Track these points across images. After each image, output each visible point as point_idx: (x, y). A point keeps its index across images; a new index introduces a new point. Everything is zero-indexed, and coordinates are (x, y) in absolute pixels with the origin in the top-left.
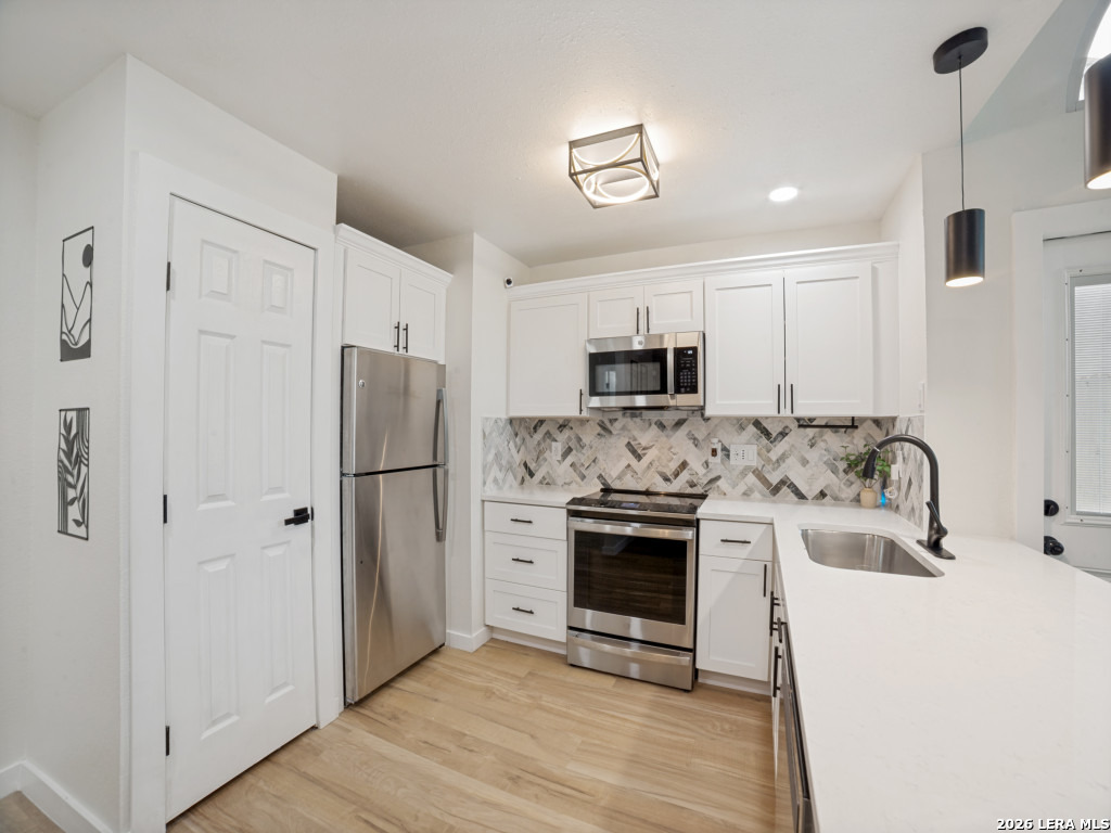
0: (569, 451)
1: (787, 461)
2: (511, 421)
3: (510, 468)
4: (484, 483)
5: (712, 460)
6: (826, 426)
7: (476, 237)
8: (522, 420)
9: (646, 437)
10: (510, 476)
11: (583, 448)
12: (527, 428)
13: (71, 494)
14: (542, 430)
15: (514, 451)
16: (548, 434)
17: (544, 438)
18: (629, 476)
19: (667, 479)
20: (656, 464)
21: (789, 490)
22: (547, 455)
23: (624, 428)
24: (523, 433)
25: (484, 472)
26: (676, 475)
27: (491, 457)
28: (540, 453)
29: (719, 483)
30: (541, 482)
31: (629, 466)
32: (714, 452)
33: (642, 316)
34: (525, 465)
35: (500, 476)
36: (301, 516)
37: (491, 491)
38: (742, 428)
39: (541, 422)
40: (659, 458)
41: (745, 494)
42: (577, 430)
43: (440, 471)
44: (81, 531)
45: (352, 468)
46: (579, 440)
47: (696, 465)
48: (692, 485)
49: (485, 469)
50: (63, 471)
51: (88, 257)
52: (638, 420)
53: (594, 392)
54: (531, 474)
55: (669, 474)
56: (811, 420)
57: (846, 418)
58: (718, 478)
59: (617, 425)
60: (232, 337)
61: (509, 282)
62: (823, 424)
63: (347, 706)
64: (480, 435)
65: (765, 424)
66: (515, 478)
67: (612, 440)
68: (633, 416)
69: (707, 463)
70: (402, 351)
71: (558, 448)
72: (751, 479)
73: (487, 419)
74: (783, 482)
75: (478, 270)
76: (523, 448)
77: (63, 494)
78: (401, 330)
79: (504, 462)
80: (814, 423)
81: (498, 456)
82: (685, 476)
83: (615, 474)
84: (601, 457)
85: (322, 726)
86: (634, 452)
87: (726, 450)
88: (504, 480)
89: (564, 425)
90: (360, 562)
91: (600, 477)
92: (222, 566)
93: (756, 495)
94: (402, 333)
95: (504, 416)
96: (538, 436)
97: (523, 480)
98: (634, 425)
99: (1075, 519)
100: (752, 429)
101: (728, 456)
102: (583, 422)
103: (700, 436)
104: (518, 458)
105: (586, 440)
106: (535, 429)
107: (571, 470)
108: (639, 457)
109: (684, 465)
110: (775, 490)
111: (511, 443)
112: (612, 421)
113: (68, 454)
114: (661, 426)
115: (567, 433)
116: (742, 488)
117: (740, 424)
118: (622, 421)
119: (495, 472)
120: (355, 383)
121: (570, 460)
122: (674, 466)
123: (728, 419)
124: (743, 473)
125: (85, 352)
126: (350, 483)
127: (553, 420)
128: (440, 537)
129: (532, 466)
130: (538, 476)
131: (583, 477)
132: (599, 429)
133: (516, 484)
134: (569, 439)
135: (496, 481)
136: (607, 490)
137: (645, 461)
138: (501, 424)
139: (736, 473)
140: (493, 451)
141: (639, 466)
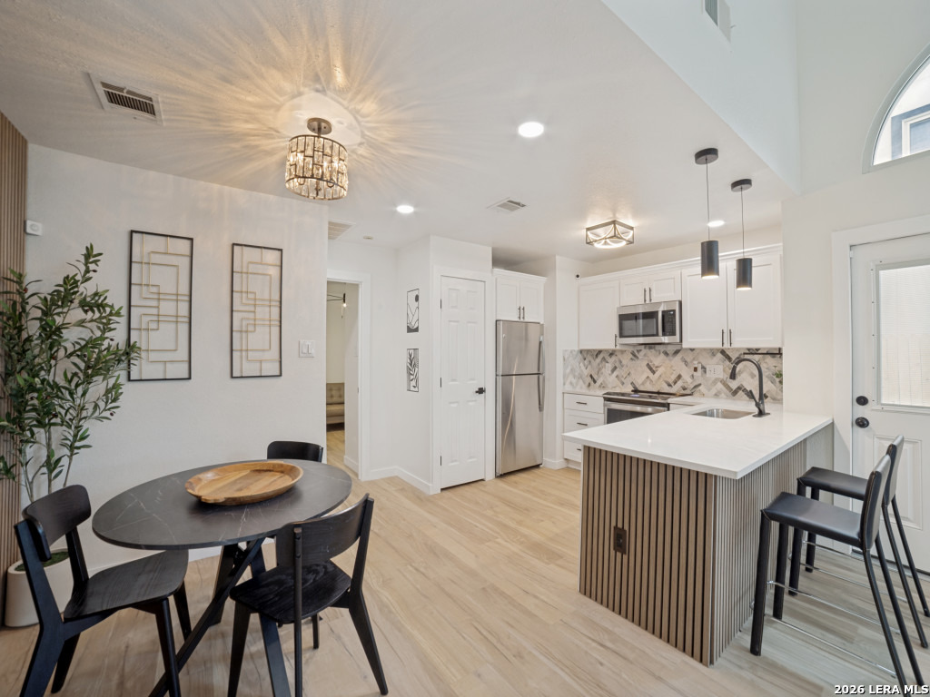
0: (615, 368)
1: (742, 375)
2: (581, 352)
3: (581, 377)
4: (564, 384)
5: (695, 374)
6: (767, 354)
7: (557, 257)
8: (588, 351)
9: (658, 360)
10: (581, 382)
11: (622, 366)
12: (592, 355)
13: (412, 377)
14: (601, 356)
15: (583, 368)
16: (604, 359)
17: (601, 361)
18: (648, 383)
19: (670, 385)
20: (663, 376)
21: (743, 393)
22: (603, 370)
23: (645, 355)
24: (589, 358)
25: (564, 378)
26: (675, 383)
27: (568, 371)
28: (600, 369)
29: (700, 388)
30: (600, 386)
31: (648, 377)
32: (696, 369)
33: (647, 292)
34: (591, 376)
35: (574, 381)
36: (481, 391)
37: (568, 388)
38: (714, 355)
39: (600, 352)
40: (665, 373)
41: (716, 395)
42: (620, 356)
43: (541, 376)
44: (416, 389)
45: (500, 373)
46: (621, 362)
47: (686, 377)
48: (684, 389)
49: (565, 377)
50: (409, 369)
51: (417, 298)
52: (653, 350)
53: (622, 335)
54: (595, 382)
55: (671, 382)
56: (757, 350)
57: (775, 349)
58: (700, 385)
59: (642, 353)
60: (457, 322)
61: (578, 276)
62: (765, 352)
63: (497, 477)
64: (562, 359)
65: (727, 353)
66: (584, 383)
67: (638, 362)
68: (650, 348)
69: (693, 376)
70: (522, 320)
71: (609, 366)
72: (720, 386)
73: (566, 351)
74: (739, 388)
75: (559, 274)
76: (589, 367)
77: (409, 377)
78: (521, 310)
79: (577, 374)
80: (759, 352)
81: (573, 370)
82: (680, 383)
83: (640, 381)
84: (632, 372)
85: (487, 480)
86: (651, 369)
87: (703, 368)
88: (577, 384)
89: (612, 354)
90: (503, 413)
91: (632, 383)
92: (455, 405)
93: (723, 395)
94: (522, 311)
95: (576, 349)
96: (599, 360)
97: (589, 385)
98: (650, 353)
99: (879, 407)
100: (719, 355)
101: (705, 372)
102: (622, 352)
103: (688, 360)
104: (586, 372)
105: (624, 362)
106: (597, 356)
107: (616, 379)
108: (654, 372)
109: (679, 377)
110: (735, 393)
111: (581, 364)
112: (639, 351)
113: (411, 365)
114: (666, 354)
115: (614, 358)
116: (714, 391)
117: (713, 352)
118: (644, 351)
119: (571, 378)
120: (502, 336)
121: (615, 373)
122: (673, 377)
123: (705, 349)
124: (715, 382)
125: (416, 330)
126: (500, 379)
127: (606, 351)
128: (541, 408)
129: (595, 377)
130: (599, 383)
131: (623, 383)
132: (631, 356)
133: (585, 386)
134: (615, 361)
135: (571, 383)
136: (636, 391)
137: (657, 374)
138: (574, 353)
139: (711, 382)
140: (570, 368)
141: (654, 377)
